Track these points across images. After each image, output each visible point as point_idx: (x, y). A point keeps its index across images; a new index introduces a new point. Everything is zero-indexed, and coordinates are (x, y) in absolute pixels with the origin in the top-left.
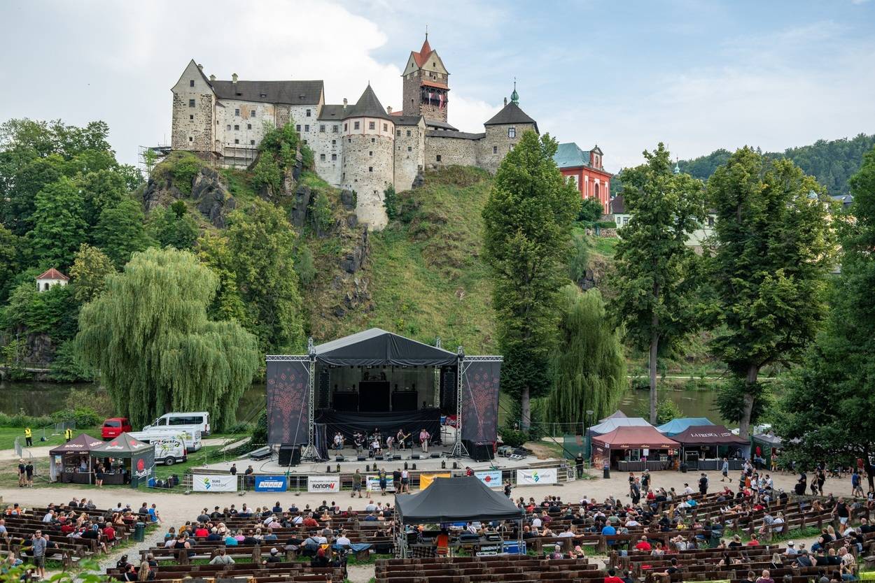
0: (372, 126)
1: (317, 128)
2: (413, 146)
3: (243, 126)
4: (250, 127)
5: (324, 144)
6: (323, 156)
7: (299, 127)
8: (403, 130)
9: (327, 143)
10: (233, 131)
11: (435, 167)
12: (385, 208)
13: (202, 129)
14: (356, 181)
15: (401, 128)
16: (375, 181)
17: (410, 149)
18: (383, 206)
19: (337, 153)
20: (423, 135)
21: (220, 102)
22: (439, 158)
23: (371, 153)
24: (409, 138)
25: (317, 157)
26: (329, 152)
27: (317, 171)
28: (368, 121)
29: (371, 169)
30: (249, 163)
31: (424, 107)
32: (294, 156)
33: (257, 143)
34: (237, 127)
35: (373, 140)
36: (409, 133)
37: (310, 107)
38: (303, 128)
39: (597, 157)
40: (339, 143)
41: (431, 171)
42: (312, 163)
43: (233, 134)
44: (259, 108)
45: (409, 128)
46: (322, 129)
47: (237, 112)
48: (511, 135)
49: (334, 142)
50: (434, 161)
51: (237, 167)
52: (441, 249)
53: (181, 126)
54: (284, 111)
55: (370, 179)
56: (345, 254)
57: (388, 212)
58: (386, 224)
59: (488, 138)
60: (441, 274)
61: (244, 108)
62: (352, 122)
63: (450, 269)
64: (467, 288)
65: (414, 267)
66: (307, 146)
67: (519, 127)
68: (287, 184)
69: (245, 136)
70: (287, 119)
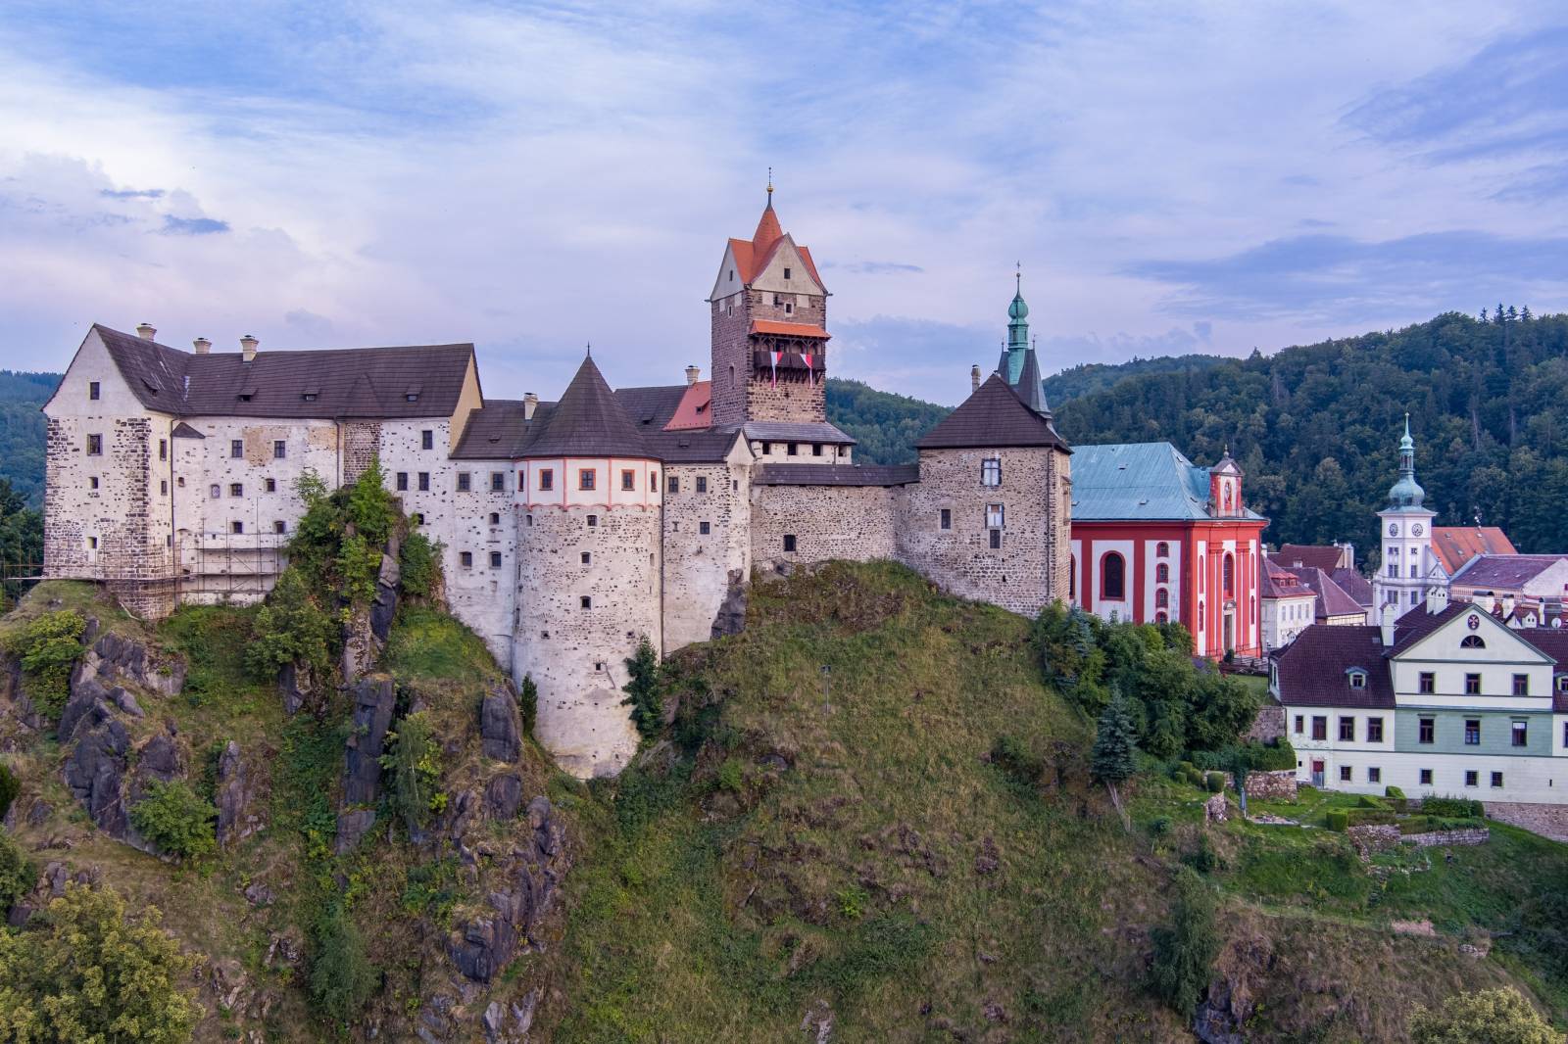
0: (587, 481)
1: (451, 481)
2: (713, 520)
3: (253, 483)
4: (271, 485)
5: (469, 523)
6: (466, 558)
7: (402, 480)
8: (686, 475)
9: (476, 520)
10: (226, 499)
11: (779, 569)
12: (631, 708)
13: (120, 513)
14: (546, 635)
15: (679, 471)
16: (597, 636)
17: (705, 528)
18: (623, 703)
19: (503, 547)
20: (744, 484)
21: (192, 423)
22: (790, 543)
23: (586, 558)
24: (704, 496)
25: (450, 561)
26: (481, 547)
27: (452, 600)
28: (574, 467)
29: (586, 602)
30: (268, 585)
31: (760, 389)
32: (375, 572)
33: (291, 526)
34: (237, 489)
35: (592, 520)
36: (701, 485)
37: (430, 425)
38: (413, 481)
39: (1228, 484)
40: (506, 521)
41: (766, 580)
42: (436, 576)
43: (228, 508)
44: (295, 432)
45: (702, 471)
46: (464, 482)
47: (237, 449)
48: (991, 478)
49: (495, 518)
50: (779, 553)
51: (235, 597)
52: (771, 855)
53: (66, 508)
54: (363, 437)
55: (583, 629)
56: (462, 926)
57: (637, 718)
58: (633, 752)
59: (925, 483)
60: (768, 946)
61: (253, 436)
62: (534, 469)
63: (795, 927)
64: (839, 1006)
65: (689, 919)
66: (422, 531)
67: (1012, 457)
68: (351, 656)
69: (260, 510)
70: (370, 459)
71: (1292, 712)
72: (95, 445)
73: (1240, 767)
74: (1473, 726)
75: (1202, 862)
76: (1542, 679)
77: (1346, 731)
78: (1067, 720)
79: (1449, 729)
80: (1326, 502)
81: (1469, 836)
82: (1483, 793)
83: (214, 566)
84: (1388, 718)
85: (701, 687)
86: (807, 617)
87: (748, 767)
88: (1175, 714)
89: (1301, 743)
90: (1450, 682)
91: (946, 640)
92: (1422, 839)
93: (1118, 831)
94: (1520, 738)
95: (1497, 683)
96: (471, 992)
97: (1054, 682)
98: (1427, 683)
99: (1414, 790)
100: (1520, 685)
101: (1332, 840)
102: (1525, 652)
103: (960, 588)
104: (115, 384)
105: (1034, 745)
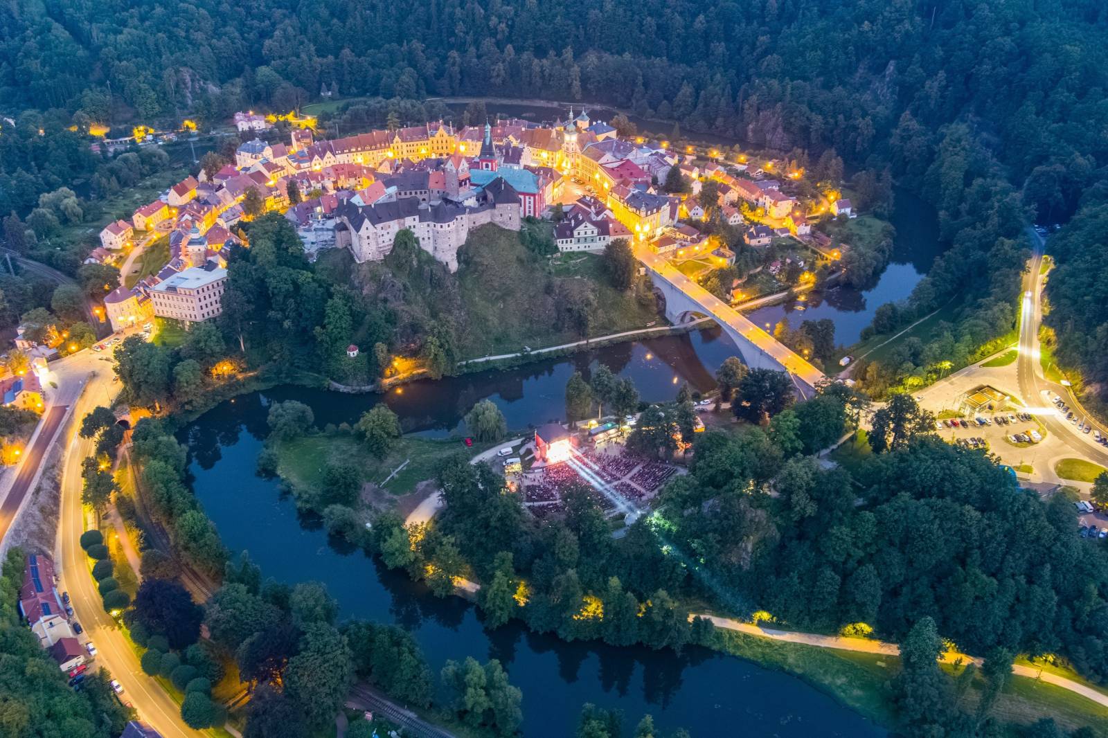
0: (449, 226)
1: (419, 226)
3: (385, 233)
4: (388, 233)
5: (423, 232)
6: (423, 239)
7: (410, 227)
8: (459, 217)
9: (425, 232)
10: (382, 238)
11: (474, 228)
13: (374, 247)
14: (441, 251)
16: (451, 249)
17: (462, 225)
18: (456, 258)
19: (430, 236)
21: (376, 226)
22: (474, 223)
23: (449, 238)
25: (421, 239)
26: (426, 236)
27: (422, 247)
29: (449, 245)
31: (460, 189)
33: (393, 239)
34: (383, 235)
35: (449, 232)
36: (462, 218)
37: (413, 216)
38: (412, 227)
40: (431, 232)
41: (472, 231)
42: (419, 242)
45: (462, 215)
46: (422, 226)
47: (383, 230)
48: (509, 208)
49: (428, 231)
50: (472, 226)
51: (386, 254)
52: (487, 281)
54: (402, 221)
57: (458, 260)
58: (459, 266)
59: (497, 209)
60: (490, 295)
61: (384, 226)
62: (439, 225)
63: (494, 292)
64: (503, 302)
65: (478, 293)
66: (415, 236)
67: (512, 205)
68: (414, 262)
69: (386, 238)
70: (404, 224)
71: (558, 240)
72: (368, 238)
73: (552, 255)
74: (586, 239)
75: (550, 273)
76: (596, 231)
77: (567, 242)
78: (527, 251)
79: (582, 240)
80: (532, 22)
81: (585, 258)
82: (587, 249)
84: (573, 239)
85: (468, 254)
86: (480, 238)
87: (480, 268)
88: (543, 247)
89: (560, 246)
90: (582, 233)
91: (505, 238)
92: (578, 260)
93: (538, 270)
94: (592, 240)
95: (589, 233)
97: (523, 244)
98: (579, 234)
99: (577, 251)
100: (593, 232)
102: (593, 227)
103: (504, 227)
104: (371, 227)
105: (523, 256)
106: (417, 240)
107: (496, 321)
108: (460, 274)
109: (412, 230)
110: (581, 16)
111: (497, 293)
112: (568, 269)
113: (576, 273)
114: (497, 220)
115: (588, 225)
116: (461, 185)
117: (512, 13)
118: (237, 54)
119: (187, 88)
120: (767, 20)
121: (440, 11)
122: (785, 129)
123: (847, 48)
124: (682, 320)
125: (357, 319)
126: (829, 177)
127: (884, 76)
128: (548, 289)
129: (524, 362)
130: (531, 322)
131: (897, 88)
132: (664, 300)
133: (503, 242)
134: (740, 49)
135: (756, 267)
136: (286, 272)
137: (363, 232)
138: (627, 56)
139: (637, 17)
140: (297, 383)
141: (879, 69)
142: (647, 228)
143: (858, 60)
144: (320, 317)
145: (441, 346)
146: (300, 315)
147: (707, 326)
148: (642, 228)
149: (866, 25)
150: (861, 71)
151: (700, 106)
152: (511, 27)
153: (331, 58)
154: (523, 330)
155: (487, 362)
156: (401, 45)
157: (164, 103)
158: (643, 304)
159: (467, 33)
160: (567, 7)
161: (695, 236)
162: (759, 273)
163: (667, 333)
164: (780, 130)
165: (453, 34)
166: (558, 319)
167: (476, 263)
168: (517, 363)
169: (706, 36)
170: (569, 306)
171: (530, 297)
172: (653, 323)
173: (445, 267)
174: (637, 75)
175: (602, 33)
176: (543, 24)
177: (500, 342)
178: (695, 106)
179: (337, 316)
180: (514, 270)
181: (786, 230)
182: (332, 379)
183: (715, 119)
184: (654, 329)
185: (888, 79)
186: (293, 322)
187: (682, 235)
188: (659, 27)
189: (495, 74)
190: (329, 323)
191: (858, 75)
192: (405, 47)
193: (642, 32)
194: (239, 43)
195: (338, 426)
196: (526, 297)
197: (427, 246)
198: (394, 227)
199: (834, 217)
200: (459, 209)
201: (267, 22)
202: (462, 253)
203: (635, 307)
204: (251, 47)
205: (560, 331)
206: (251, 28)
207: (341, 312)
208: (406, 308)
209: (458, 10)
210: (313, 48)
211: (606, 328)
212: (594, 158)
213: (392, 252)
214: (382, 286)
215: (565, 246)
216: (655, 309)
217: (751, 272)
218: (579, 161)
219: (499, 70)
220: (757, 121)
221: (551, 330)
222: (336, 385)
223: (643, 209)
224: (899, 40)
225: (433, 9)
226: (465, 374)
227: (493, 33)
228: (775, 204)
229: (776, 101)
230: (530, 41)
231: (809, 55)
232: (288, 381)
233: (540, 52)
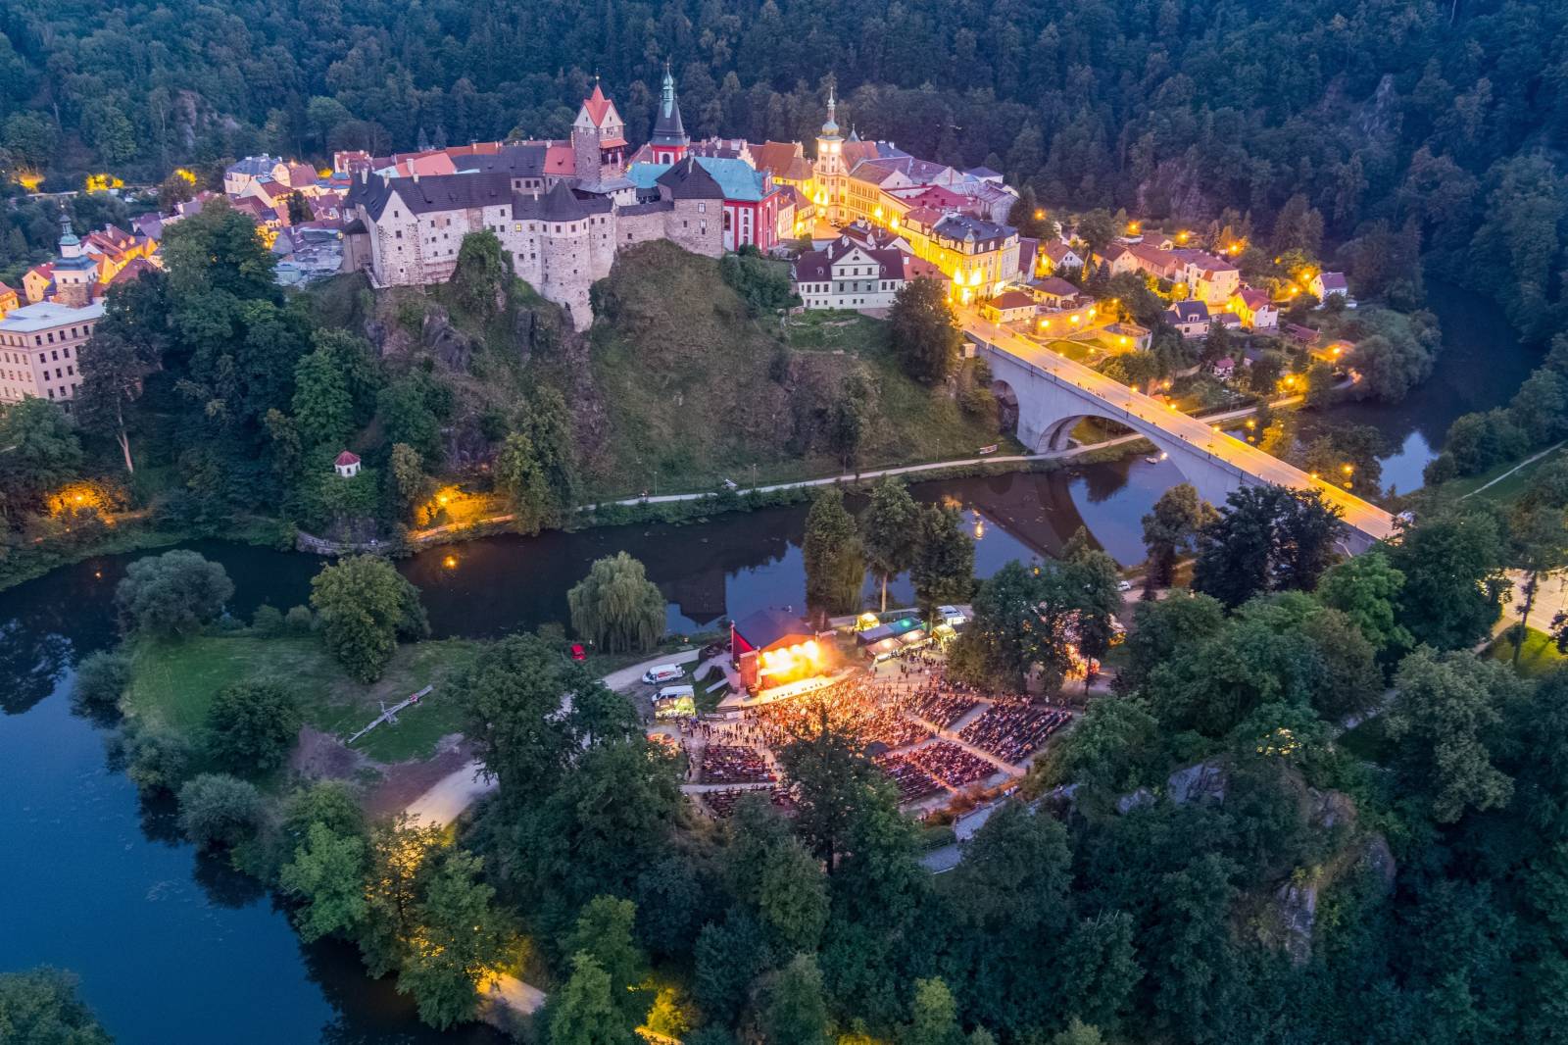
0: (574, 229)
1: (513, 228)
2: (606, 233)
3: (440, 236)
4: (446, 236)
5: (522, 244)
6: (521, 256)
7: (494, 228)
8: (597, 217)
9: (525, 242)
10: (431, 244)
11: (628, 246)
12: (591, 305)
13: (412, 259)
14: (561, 284)
15: (593, 216)
16: (579, 282)
17: (604, 236)
18: (589, 304)
19: (536, 252)
20: (615, 219)
21: (421, 216)
22: (630, 236)
23: (574, 256)
24: (604, 224)
25: (515, 257)
26: (527, 251)
27: (517, 272)
28: (567, 224)
29: (575, 271)
30: (451, 274)
31: (604, 168)
33: (456, 251)
34: (434, 240)
35: (575, 242)
36: (603, 221)
37: (503, 207)
38: (498, 229)
40: (537, 242)
41: (624, 252)
43: (431, 247)
44: (454, 215)
45: (603, 215)
46: (518, 228)
47: (433, 224)
48: (702, 209)
49: (532, 241)
50: (626, 240)
51: (440, 281)
53: (390, 259)
54: (476, 213)
55: (574, 281)
57: (593, 309)
58: (593, 320)
59: (677, 210)
60: (657, 378)
61: (438, 218)
62: (553, 225)
63: (665, 372)
64: (684, 393)
65: (632, 374)
66: (504, 248)
67: (709, 202)
68: (498, 299)
69: (442, 246)
70: (480, 221)
71: (800, 284)
72: (399, 234)
73: (787, 307)
74: (855, 285)
75: (782, 339)
76: (876, 269)
77: (817, 289)
78: (736, 297)
79: (848, 286)
80: (770, 39)
81: (854, 322)
82: (858, 306)
83: (430, 270)
84: (830, 284)
85: (614, 296)
86: (641, 265)
87: (638, 323)
88: (769, 292)
89: (803, 294)
90: (849, 271)
91: (691, 270)
92: (841, 324)
93: (757, 333)
94: (869, 288)
95: (863, 270)
96: (586, 404)
97: (729, 283)
98: (842, 272)
99: (837, 307)
100: (870, 271)
101: (816, 329)
102: (870, 260)
103: (691, 249)
104: (404, 211)
105: (727, 306)
106: (507, 257)
107: (667, 431)
108: (596, 335)
109: (498, 234)
110: (851, 29)
111: (673, 375)
112: (820, 335)
113: (835, 343)
114: (678, 233)
115: (861, 254)
116: (604, 161)
117: (738, 24)
118: (285, 85)
119: (189, 121)
120: (1161, 33)
121: (620, 21)
122: (1204, 188)
123: (1307, 57)
124: (1052, 445)
125: (362, 400)
126: (1297, 244)
127: (1375, 101)
128: (777, 371)
129: (722, 508)
130: (740, 435)
131: (1401, 116)
132: (1015, 407)
133: (688, 277)
134: (1118, 77)
135: (1189, 367)
136: (220, 299)
137: (386, 220)
138: (928, 88)
139: (943, 27)
140: (230, 535)
141: (1363, 92)
142: (977, 278)
143: (1326, 79)
144: (284, 394)
145: (540, 456)
146: (244, 389)
147: (1102, 458)
148: (967, 278)
149: (1338, 21)
150: (1331, 97)
151: (1054, 157)
152: (736, 47)
153: (437, 91)
154: (723, 450)
155: (643, 506)
156: (554, 75)
157: (145, 142)
158: (971, 412)
159: (663, 58)
160: (828, 16)
161: (1070, 297)
162: (1195, 378)
163: (1023, 468)
164: (1194, 190)
165: (641, 59)
166: (797, 432)
167: (629, 315)
168: (706, 510)
169: (1061, 56)
170: (820, 406)
171: (739, 385)
172: (993, 448)
173: (564, 316)
174: (944, 114)
175: (885, 53)
176: (788, 41)
177: (673, 471)
178: (1044, 161)
179: (317, 387)
180: (708, 331)
181: (1235, 318)
182: (303, 527)
183: (1080, 179)
184: (994, 459)
185: (1381, 106)
186: (229, 405)
187: (1045, 295)
188: (980, 45)
189: (706, 116)
190: (303, 403)
191: (1326, 103)
192: (560, 80)
193: (953, 52)
194: (290, 69)
195: (285, 612)
196: (729, 385)
197: (529, 273)
198: (459, 223)
199: (1316, 301)
200: (598, 202)
201: (341, 42)
202: (600, 294)
203: (956, 418)
204: (311, 77)
205: (800, 455)
206: (316, 52)
207: (326, 379)
208: (474, 386)
209: (650, 23)
210: (409, 77)
211: (894, 455)
212: (871, 181)
213: (453, 277)
214: (423, 336)
215: (816, 297)
216: (996, 422)
217: (1180, 374)
218: (844, 191)
219: (714, 110)
220: (1154, 179)
221: (782, 454)
222: (310, 539)
223: (970, 238)
224: (1398, 40)
225: (610, 19)
226: (592, 528)
227: (706, 55)
228: (1208, 277)
229: (1187, 142)
230: (766, 68)
231: (1241, 71)
232: (211, 530)
233: (783, 84)
